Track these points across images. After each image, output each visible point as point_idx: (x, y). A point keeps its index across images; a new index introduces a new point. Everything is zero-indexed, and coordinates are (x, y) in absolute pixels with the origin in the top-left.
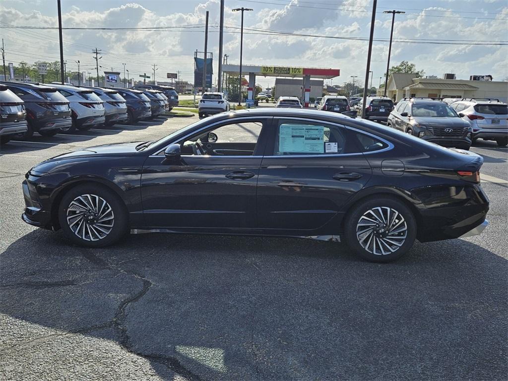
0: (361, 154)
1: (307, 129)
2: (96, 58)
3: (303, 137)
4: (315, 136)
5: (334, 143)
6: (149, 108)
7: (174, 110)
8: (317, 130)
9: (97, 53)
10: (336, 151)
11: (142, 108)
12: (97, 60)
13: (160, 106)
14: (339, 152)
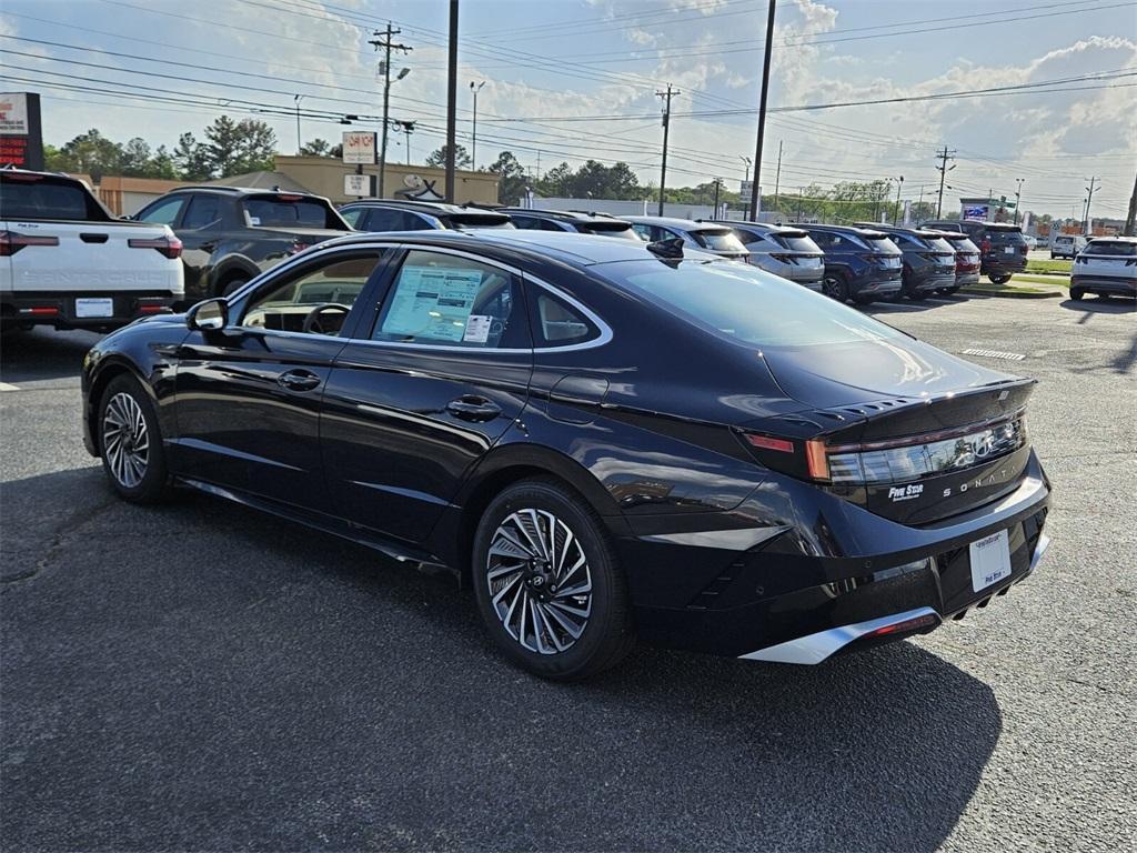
0: (529, 351)
1: (448, 278)
2: (943, 169)
3: (435, 296)
4: (457, 297)
5: (485, 318)
6: (898, 270)
7: (1016, 279)
8: (467, 279)
9: (946, 158)
10: (484, 339)
11: (873, 270)
12: (943, 173)
13: (936, 268)
14: (490, 343)
